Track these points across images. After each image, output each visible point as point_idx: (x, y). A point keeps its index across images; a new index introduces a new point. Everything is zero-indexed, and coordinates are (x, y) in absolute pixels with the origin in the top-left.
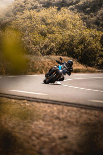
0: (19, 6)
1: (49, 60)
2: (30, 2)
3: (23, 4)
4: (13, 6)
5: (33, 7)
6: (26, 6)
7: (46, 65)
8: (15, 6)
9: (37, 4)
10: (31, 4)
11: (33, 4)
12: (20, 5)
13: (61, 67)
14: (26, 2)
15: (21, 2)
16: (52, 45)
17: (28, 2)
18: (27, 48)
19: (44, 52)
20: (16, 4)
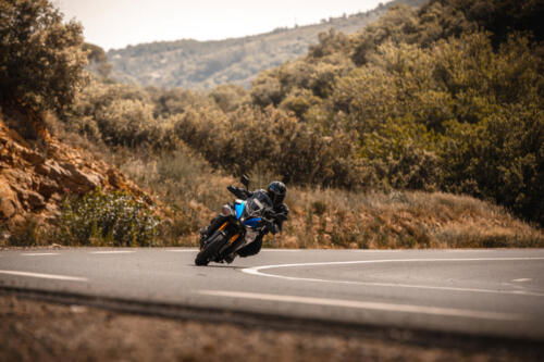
0: (400, 27)
1: (401, 206)
2: (439, 16)
3: (415, 22)
4: (382, 28)
5: (447, 30)
6: (422, 29)
7: (389, 222)
8: (386, 29)
9: (461, 21)
10: (442, 23)
11: (447, 20)
12: (403, 24)
13: (245, 210)
14: (423, 16)
15: (408, 15)
16: (427, 157)
17: (431, 15)
18: (336, 167)
19: (398, 181)
20: (389, 22)
